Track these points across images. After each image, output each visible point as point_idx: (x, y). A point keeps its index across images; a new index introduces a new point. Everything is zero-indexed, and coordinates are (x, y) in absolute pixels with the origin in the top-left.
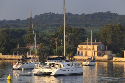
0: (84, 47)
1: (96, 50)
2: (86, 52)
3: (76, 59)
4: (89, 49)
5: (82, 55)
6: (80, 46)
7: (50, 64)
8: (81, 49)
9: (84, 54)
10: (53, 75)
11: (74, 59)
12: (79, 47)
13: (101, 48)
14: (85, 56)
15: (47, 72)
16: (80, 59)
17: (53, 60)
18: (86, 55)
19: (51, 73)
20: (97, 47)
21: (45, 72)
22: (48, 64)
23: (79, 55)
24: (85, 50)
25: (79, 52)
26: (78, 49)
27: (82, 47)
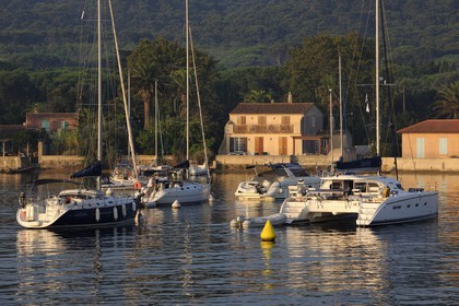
0: (252, 120)
1: (297, 131)
2: (261, 140)
3: (227, 167)
4: (272, 129)
5: (244, 149)
6: (234, 118)
7: (335, 185)
8: (241, 129)
9: (251, 148)
10: (367, 223)
11: (219, 166)
12: (231, 123)
13: (314, 125)
14: (257, 154)
15: (334, 213)
16: (241, 166)
17: (350, 171)
18: (260, 152)
19: (355, 216)
20: (302, 121)
21: (329, 214)
22: (326, 186)
23: (232, 150)
24: (258, 132)
25: (232, 139)
26: (229, 129)
27: (244, 120)
